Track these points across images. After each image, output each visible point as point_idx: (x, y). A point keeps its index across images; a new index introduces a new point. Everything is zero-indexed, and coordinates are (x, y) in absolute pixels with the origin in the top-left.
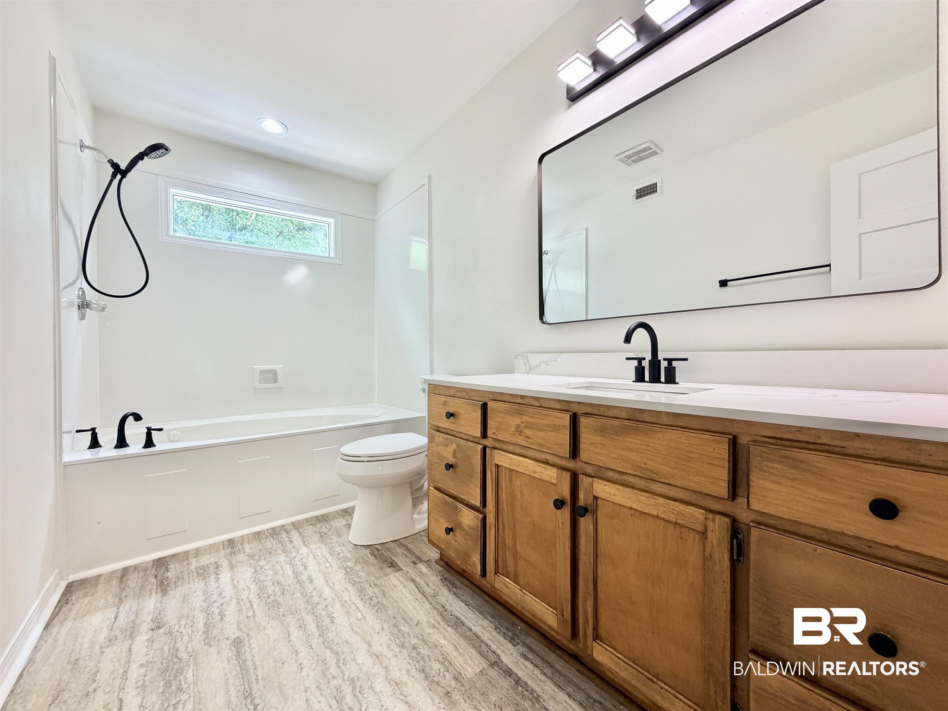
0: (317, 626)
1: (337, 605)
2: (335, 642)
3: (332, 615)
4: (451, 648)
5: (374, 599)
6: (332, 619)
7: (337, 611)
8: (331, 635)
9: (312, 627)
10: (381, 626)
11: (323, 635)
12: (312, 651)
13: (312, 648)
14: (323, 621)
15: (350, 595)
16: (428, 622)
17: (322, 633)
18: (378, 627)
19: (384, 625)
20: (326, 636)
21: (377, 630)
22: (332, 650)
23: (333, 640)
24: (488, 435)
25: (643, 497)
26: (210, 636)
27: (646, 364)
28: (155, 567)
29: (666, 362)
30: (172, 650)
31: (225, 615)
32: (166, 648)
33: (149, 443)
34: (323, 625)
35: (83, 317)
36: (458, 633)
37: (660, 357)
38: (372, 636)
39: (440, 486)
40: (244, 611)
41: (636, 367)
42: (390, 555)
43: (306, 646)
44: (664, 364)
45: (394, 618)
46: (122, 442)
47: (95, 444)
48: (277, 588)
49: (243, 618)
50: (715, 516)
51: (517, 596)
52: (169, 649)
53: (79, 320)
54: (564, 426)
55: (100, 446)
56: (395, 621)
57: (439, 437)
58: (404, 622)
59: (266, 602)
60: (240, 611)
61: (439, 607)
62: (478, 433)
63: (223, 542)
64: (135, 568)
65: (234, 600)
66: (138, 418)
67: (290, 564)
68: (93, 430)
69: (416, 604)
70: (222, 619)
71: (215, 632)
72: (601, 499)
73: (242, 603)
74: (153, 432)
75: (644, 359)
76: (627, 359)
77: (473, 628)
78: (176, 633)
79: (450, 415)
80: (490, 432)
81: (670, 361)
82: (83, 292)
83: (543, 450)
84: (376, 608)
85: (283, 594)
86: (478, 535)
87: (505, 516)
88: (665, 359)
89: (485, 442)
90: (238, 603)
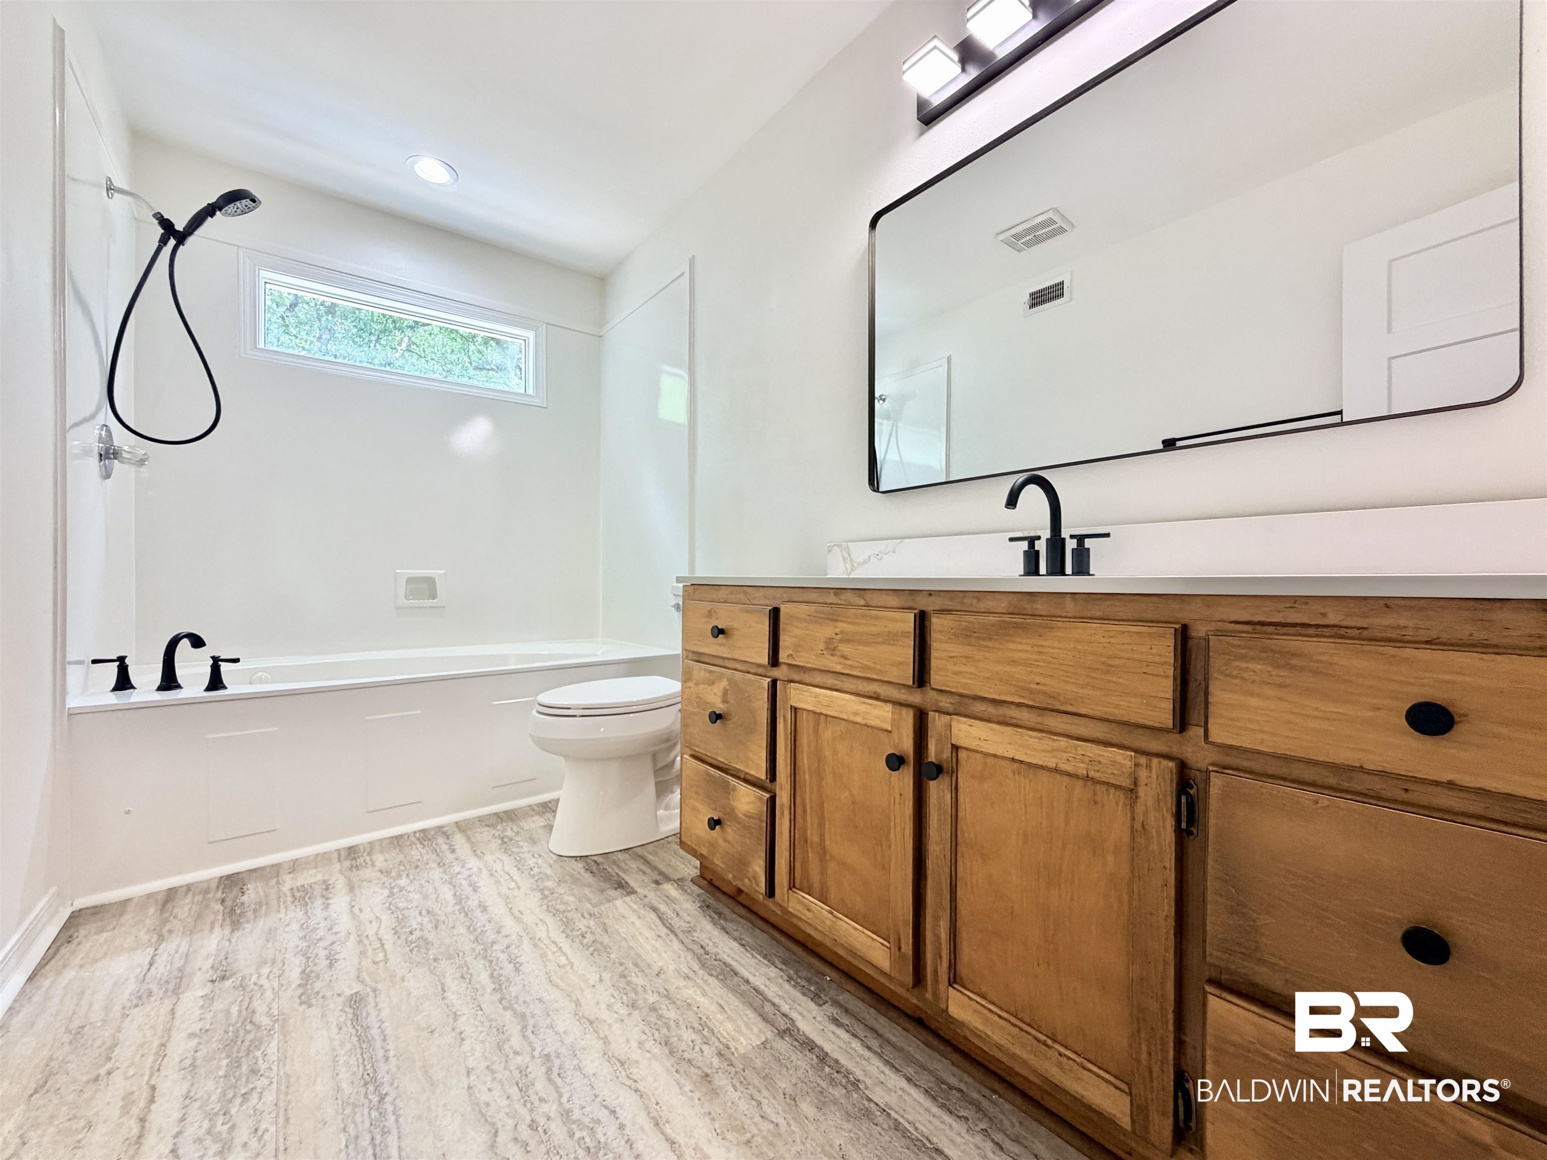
0: (492, 976)
1: (526, 945)
2: (521, 1000)
3: (517, 960)
4: (714, 1008)
5: (588, 935)
6: (517, 965)
7: (526, 954)
8: (514, 990)
9: (483, 977)
10: (598, 976)
11: (501, 989)
12: (480, 1013)
13: (481, 1009)
14: (501, 968)
15: (548, 930)
16: (677, 971)
17: (497, 986)
18: (593, 978)
19: (603, 975)
20: (505, 991)
21: (592, 983)
22: (515, 1012)
23: (517, 998)
24: (781, 660)
25: (1032, 739)
26: (309, 992)
27: (1041, 546)
28: (221, 887)
29: (1075, 540)
30: (244, 1012)
31: (337, 960)
32: (234, 1010)
33: (216, 682)
34: (501, 975)
35: (107, 475)
36: (728, 987)
37: (1065, 533)
38: (582, 990)
39: (701, 750)
40: (370, 954)
41: (1025, 552)
42: (617, 871)
43: (472, 1006)
44: (1071, 545)
45: (621, 964)
46: (169, 681)
47: (123, 682)
48: (426, 919)
49: (366, 963)
50: (1150, 760)
51: (824, 922)
52: (240, 1011)
53: (100, 479)
54: (904, 634)
55: (133, 687)
56: (622, 969)
57: (700, 671)
58: (637, 970)
59: (406, 940)
60: (363, 953)
61: (695, 947)
62: (764, 659)
63: (339, 850)
64: (188, 888)
65: (353, 937)
66: (197, 642)
67: (451, 883)
68: (121, 660)
69: (658, 944)
70: (331, 966)
71: (318, 985)
72: (967, 749)
73: (366, 942)
74: (224, 667)
75: (1039, 538)
76: (1011, 540)
77: (752, 979)
78: (252, 987)
79: (719, 632)
80: (783, 657)
81: (1081, 539)
82: (109, 431)
83: (869, 676)
84: (592, 949)
85: (437, 927)
86: (760, 827)
87: (808, 796)
88: (1072, 537)
89: (776, 673)
90: (360, 942)
